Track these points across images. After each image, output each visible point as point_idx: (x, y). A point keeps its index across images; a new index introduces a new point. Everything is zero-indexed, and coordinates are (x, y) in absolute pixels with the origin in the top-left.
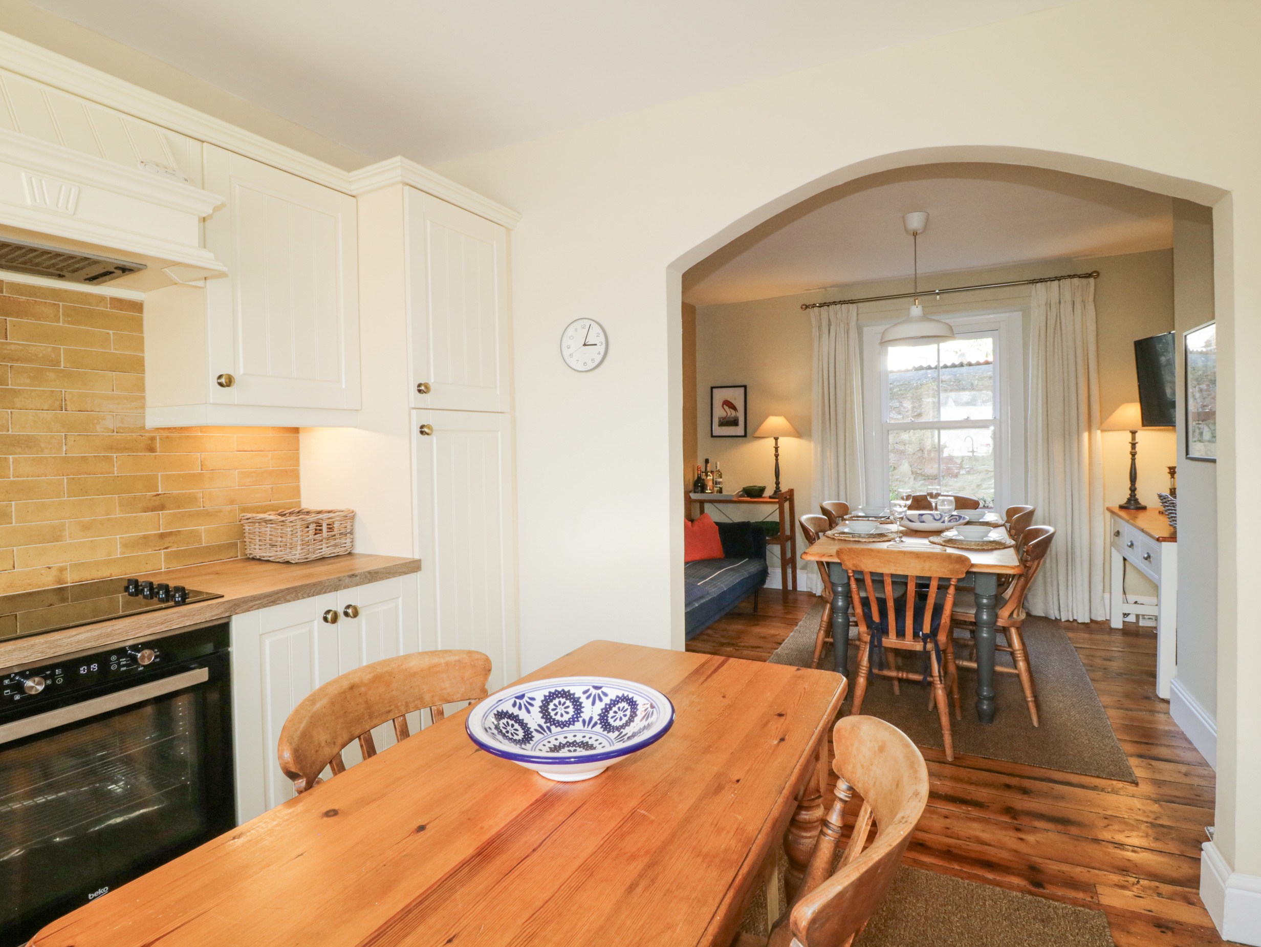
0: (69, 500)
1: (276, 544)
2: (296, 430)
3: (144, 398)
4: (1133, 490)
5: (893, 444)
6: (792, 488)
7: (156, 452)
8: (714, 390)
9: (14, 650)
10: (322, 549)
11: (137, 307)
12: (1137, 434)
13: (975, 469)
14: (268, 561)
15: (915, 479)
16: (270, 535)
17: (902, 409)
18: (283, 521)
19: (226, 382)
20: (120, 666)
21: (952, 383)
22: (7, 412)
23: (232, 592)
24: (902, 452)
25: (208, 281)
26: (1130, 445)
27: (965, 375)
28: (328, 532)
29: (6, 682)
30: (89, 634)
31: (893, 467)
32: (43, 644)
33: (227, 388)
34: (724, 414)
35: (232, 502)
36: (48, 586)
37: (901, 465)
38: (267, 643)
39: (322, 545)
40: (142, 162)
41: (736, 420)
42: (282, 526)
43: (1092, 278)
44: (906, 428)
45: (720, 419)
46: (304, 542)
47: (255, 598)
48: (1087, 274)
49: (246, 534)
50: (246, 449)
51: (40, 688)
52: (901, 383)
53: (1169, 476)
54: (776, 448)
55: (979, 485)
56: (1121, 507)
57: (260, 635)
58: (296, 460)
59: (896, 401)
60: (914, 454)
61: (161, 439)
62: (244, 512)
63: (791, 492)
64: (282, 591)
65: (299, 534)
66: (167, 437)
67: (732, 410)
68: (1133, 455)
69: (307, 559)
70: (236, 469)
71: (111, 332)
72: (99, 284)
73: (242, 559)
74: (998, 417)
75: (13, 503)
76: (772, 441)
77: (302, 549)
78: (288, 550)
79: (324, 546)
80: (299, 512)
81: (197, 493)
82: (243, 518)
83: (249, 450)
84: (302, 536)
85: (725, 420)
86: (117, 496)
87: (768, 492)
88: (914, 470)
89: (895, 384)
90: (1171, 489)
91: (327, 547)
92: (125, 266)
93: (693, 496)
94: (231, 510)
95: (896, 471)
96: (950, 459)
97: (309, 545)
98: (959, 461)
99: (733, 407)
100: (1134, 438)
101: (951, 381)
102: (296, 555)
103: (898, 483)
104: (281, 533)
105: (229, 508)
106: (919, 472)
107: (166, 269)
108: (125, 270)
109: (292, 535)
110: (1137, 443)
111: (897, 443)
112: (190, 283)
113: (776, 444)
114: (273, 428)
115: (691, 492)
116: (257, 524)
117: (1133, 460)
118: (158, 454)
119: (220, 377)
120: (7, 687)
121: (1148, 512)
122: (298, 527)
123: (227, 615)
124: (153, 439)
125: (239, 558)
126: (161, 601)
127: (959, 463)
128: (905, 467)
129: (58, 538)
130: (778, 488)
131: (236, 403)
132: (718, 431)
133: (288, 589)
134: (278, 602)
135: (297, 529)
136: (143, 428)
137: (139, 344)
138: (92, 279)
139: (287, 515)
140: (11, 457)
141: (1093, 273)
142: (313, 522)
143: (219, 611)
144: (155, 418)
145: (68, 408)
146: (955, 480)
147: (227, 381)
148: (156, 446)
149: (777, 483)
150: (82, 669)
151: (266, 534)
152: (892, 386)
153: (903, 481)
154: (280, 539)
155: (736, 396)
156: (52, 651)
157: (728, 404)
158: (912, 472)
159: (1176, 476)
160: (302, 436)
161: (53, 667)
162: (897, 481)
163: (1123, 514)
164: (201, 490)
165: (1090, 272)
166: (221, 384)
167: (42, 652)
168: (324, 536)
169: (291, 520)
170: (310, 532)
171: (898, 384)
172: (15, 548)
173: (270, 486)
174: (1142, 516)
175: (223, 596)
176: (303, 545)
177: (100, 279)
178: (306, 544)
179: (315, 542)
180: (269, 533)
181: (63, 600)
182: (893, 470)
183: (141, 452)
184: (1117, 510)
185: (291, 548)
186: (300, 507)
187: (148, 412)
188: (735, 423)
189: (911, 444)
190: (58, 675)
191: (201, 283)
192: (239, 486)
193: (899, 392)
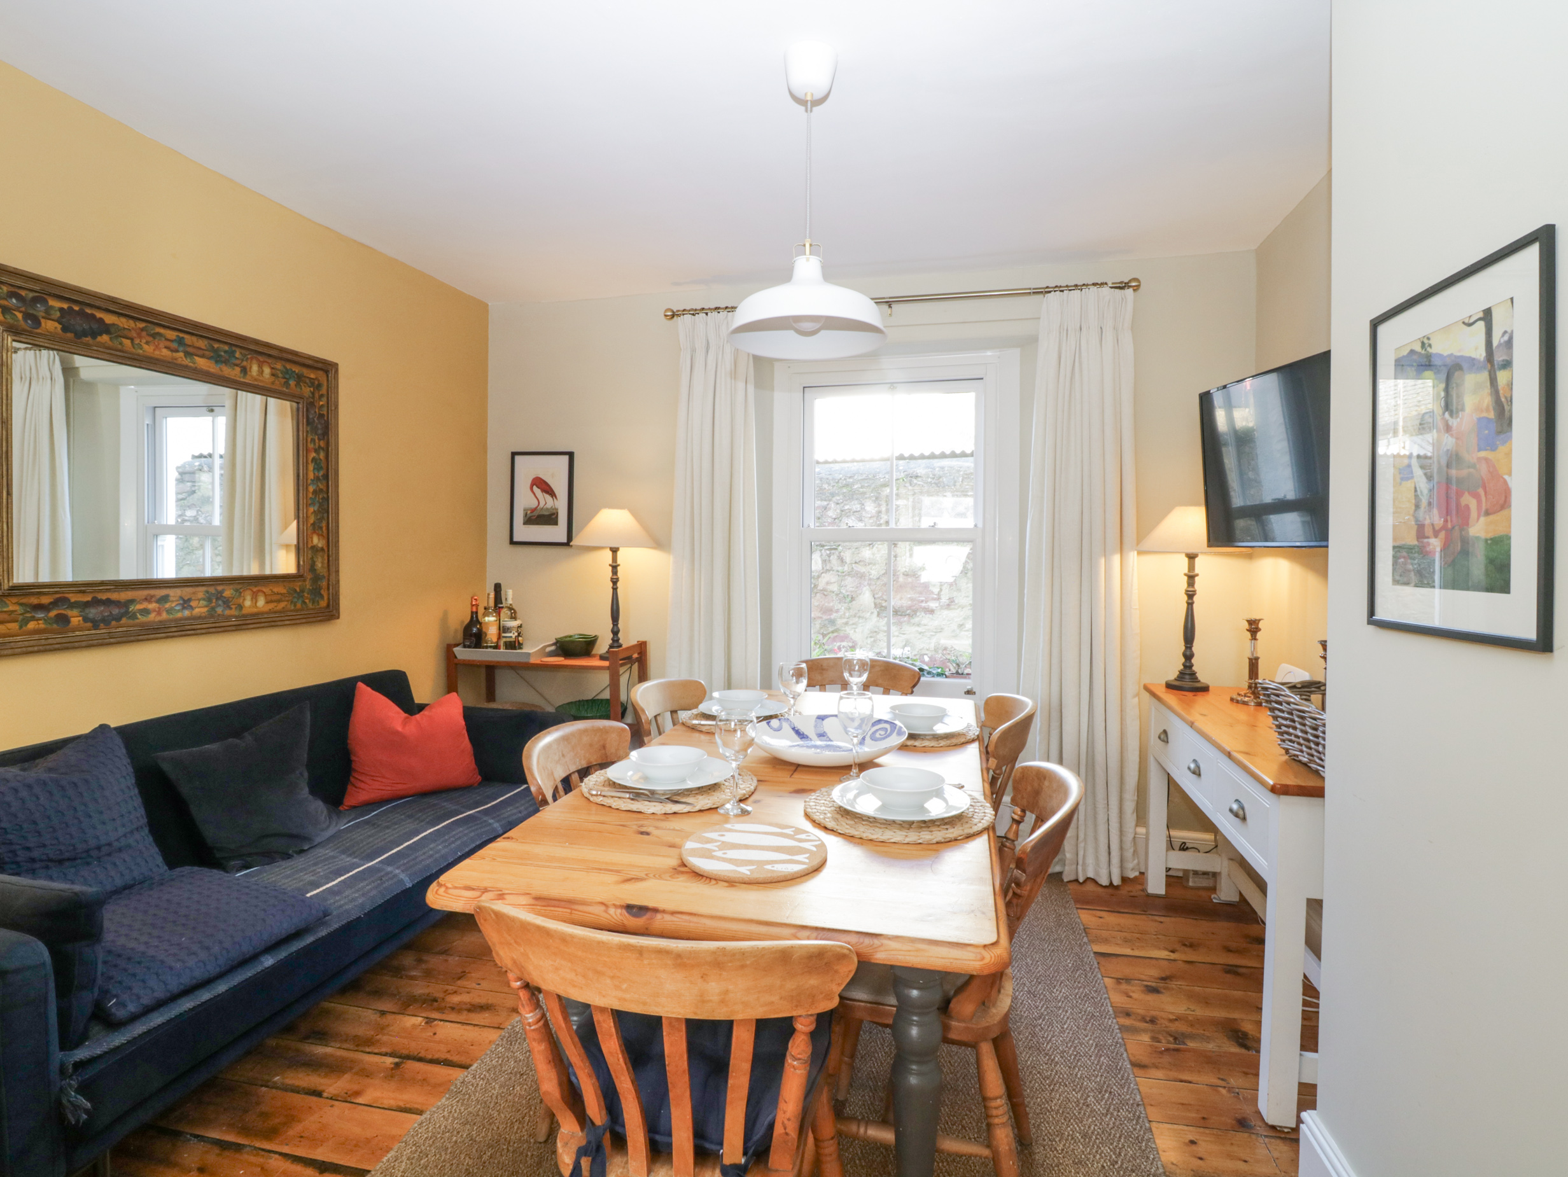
4: (1188, 656)
5: (851, 564)
6: (644, 640)
8: (517, 458)
12: (1197, 560)
13: (956, 602)
15: (878, 615)
17: (864, 514)
21: (930, 480)
24: (862, 576)
26: (1186, 578)
27: (946, 469)
31: (850, 597)
34: (533, 503)
37: (860, 594)
41: (553, 514)
43: (1131, 290)
44: (870, 539)
45: (525, 510)
48: (1121, 283)
52: (864, 477)
53: (1248, 635)
54: (614, 568)
55: (962, 625)
56: (1169, 686)
59: (856, 502)
60: (878, 579)
63: (642, 647)
67: (548, 497)
68: (1190, 595)
74: (980, 525)
76: (609, 554)
85: (536, 513)
87: (602, 647)
88: (878, 601)
89: (856, 477)
90: (1250, 660)
93: (462, 653)
95: (854, 602)
96: (926, 586)
98: (936, 590)
99: (548, 490)
100: (1191, 567)
101: (928, 477)
103: (857, 619)
106: (884, 605)
110: (1197, 575)
111: (856, 563)
113: (615, 559)
115: (457, 645)
117: (1190, 605)
121: (1210, 697)
127: (937, 593)
128: (866, 598)
130: (616, 641)
132: (523, 532)
141: (1130, 281)
146: (931, 616)
149: (615, 632)
152: (851, 480)
153: (863, 618)
155: (555, 471)
157: (541, 484)
158: (875, 604)
159: (1259, 635)
162: (855, 616)
163: (1171, 698)
165: (1126, 281)
171: (860, 478)
174: (1201, 700)
182: (851, 601)
184: (1162, 692)
188: (549, 519)
189: (875, 564)
193: (861, 490)
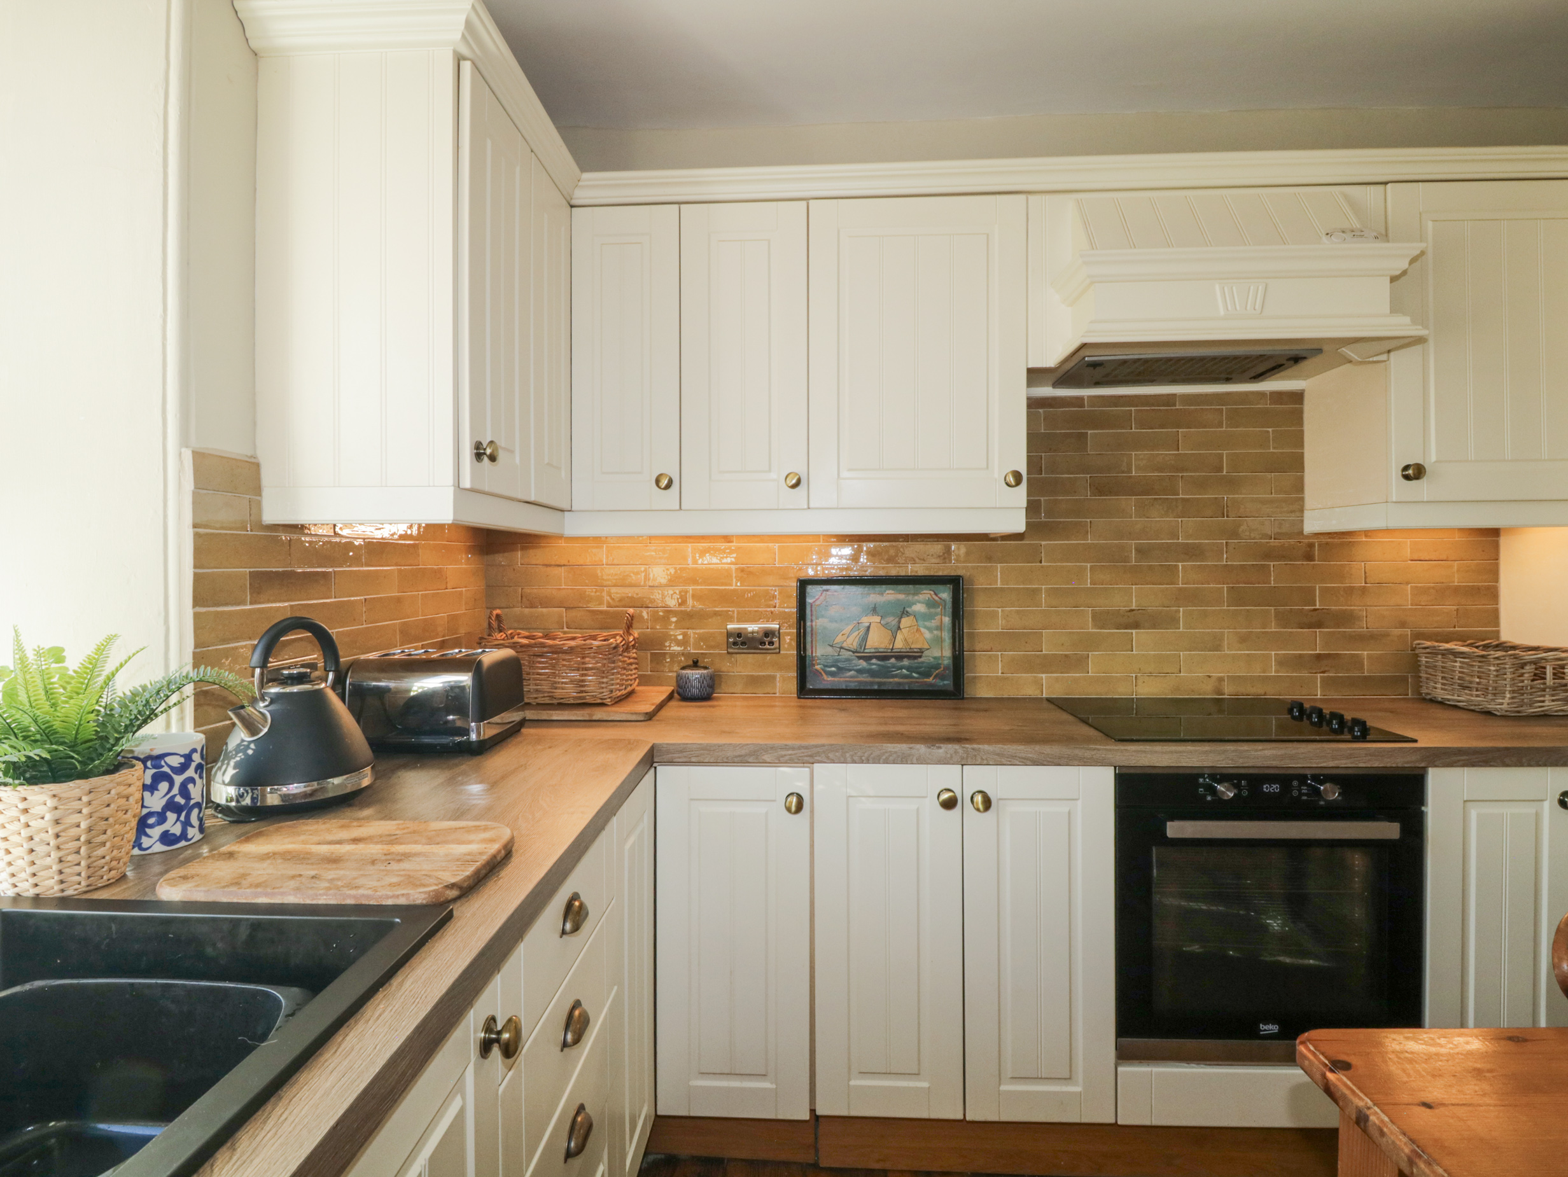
0: (1229, 610)
1: (1470, 685)
2: (1495, 532)
3: (1302, 499)
7: (1314, 561)
9: (1210, 752)
10: (1543, 701)
11: (1298, 397)
14: (1456, 707)
16: (1460, 672)
18: (1483, 656)
19: (1414, 473)
20: (1301, 794)
22: (1178, 521)
23: (1428, 739)
25: (1392, 354)
28: (1554, 679)
29: (1201, 780)
30: (1274, 752)
32: (1233, 751)
33: (1414, 482)
35: (1403, 625)
36: (1208, 695)
38: (1473, 814)
39: (1544, 696)
40: (1327, 234)
42: (1480, 662)
46: (1516, 688)
47: (1460, 751)
49: (1423, 668)
50: (1422, 558)
51: (1231, 795)
57: (1465, 801)
58: (1494, 573)
61: (1320, 545)
62: (1419, 639)
64: (1498, 749)
65: (1509, 676)
66: (1327, 544)
69: (1519, 712)
70: (1408, 583)
71: (1270, 430)
72: (1262, 381)
73: (1414, 699)
75: (1181, 609)
77: (1513, 698)
78: (1490, 697)
79: (1547, 697)
80: (1497, 646)
81: (1360, 610)
82: (1418, 646)
83: (1427, 559)
84: (1513, 679)
86: (1273, 608)
91: (1553, 701)
92: (1297, 355)
94: (1401, 635)
97: (1523, 694)
102: (1504, 704)
104: (1478, 672)
105: (1397, 632)
107: (1343, 349)
108: (1296, 359)
109: (1497, 676)
112: (1371, 359)
114: (1461, 530)
116: (1440, 656)
118: (1316, 562)
119: (1406, 468)
120: (1202, 785)
122: (1507, 666)
123: (1422, 765)
124: (1311, 545)
125: (1410, 696)
126: (1334, 732)
129: (1218, 648)
131: (1425, 500)
133: (1507, 749)
134: (1492, 764)
135: (1505, 668)
136: (1301, 532)
137: (1298, 440)
138: (1258, 377)
139: (1481, 648)
140: (1180, 564)
142: (1531, 663)
143: (1414, 758)
144: (1314, 522)
145: (1230, 514)
147: (1416, 472)
148: (1314, 554)
150: (1265, 786)
151: (1454, 671)
154: (1478, 680)
156: (1241, 761)
160: (1503, 541)
161: (1240, 777)
164: (1364, 608)
166: (1407, 477)
167: (1232, 760)
168: (1548, 684)
169: (1496, 656)
170: (1526, 675)
172: (1181, 653)
173: (1455, 607)
175: (1415, 741)
176: (1514, 692)
177: (1268, 375)
178: (1519, 691)
179: (1533, 690)
180: (1458, 669)
181: (1221, 711)
183: (1299, 561)
185: (1494, 694)
186: (1498, 639)
187: (1307, 514)
190: (1244, 786)
191: (1384, 357)
192: (1412, 605)
